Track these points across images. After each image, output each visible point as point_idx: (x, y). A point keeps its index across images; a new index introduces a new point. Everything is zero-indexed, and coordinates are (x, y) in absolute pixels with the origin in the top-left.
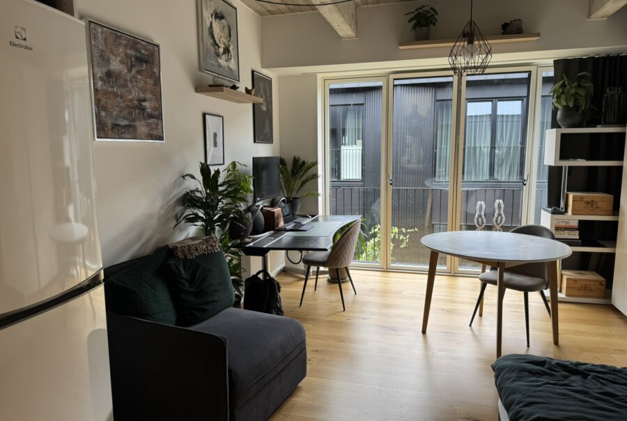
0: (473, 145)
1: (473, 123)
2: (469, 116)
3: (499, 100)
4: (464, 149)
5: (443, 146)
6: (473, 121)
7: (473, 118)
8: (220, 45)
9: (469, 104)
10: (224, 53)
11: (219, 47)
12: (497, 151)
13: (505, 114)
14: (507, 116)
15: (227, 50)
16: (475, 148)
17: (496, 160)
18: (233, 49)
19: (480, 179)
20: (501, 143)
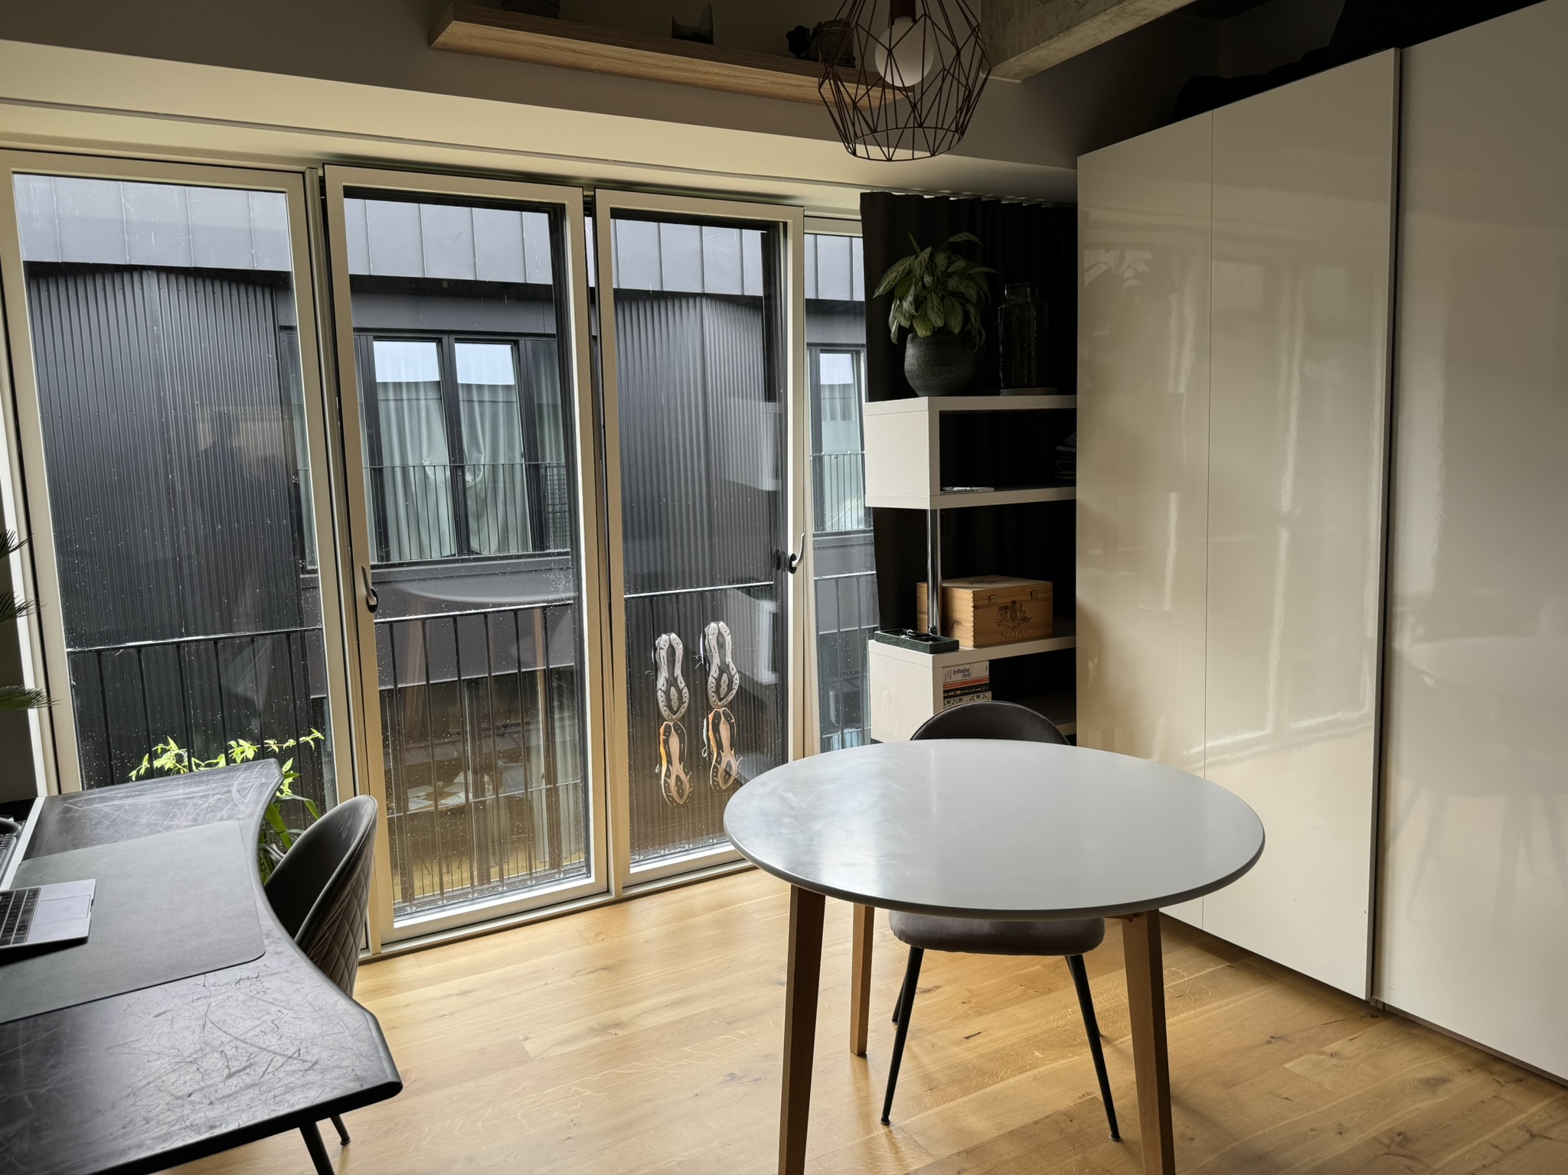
2: (382, 384)
3: (459, 341)
7: (393, 388)
9: (379, 347)
12: (469, 478)
16: (405, 470)
17: (470, 502)
19: (436, 557)
20: (475, 454)
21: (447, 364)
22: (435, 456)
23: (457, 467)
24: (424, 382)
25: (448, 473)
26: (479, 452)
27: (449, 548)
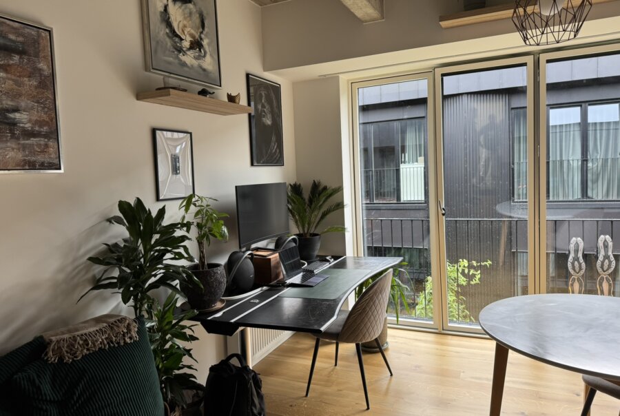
0: (558, 159)
1: (558, 134)
2: (552, 126)
3: (590, 105)
4: (548, 163)
5: (522, 161)
6: (558, 131)
7: (558, 128)
8: (183, 37)
9: (552, 111)
10: (191, 48)
11: (182, 39)
12: (590, 165)
13: (598, 121)
14: (601, 123)
15: (196, 45)
16: (561, 162)
17: (589, 176)
18: (209, 44)
19: (571, 199)
20: (595, 154)
21: (584, 115)
22: (575, 157)
23: (585, 160)
24: (574, 124)
25: (580, 163)
26: (598, 153)
27: (578, 195)
